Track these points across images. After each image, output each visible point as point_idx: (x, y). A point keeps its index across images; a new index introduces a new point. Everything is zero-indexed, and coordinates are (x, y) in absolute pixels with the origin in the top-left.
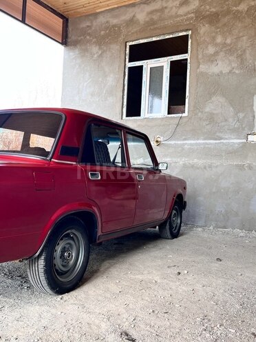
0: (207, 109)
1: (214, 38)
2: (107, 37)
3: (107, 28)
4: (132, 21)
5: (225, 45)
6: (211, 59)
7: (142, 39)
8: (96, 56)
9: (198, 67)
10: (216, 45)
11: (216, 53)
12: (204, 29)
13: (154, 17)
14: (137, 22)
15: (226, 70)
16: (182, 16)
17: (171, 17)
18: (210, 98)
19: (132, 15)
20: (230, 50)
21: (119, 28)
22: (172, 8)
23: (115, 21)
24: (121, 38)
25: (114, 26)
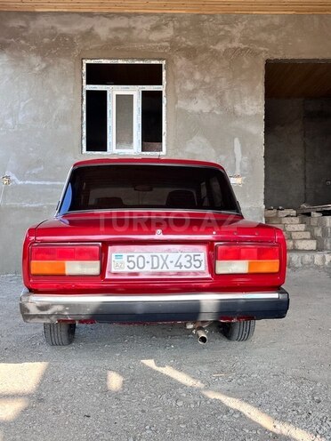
0: (188, 150)
1: (192, 74)
2: (55, 47)
3: (52, 36)
4: (89, 35)
5: (203, 83)
6: (190, 96)
7: (104, 59)
8: (37, 69)
9: (176, 103)
10: (195, 81)
11: (195, 91)
12: (181, 62)
13: (120, 36)
14: (96, 37)
15: (206, 109)
16: (153, 42)
17: (141, 41)
18: (191, 138)
19: (89, 26)
20: (210, 89)
21: (72, 39)
22: (141, 30)
23: (64, 29)
24: (76, 53)
25: (64, 35)
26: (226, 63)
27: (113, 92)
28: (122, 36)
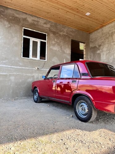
0: (53, 60)
1: (54, 39)
2: (14, 21)
3: (13, 17)
4: (25, 20)
5: (57, 42)
6: (54, 45)
7: (30, 28)
8: (7, 26)
9: (50, 46)
10: (55, 41)
11: (55, 44)
12: (51, 35)
13: (35, 23)
14: (27, 21)
15: (58, 50)
16: (44, 27)
17: (41, 26)
18: (54, 57)
19: (25, 17)
20: (59, 45)
21: (19, 19)
22: (41, 23)
23: (17, 16)
24: (21, 24)
26: (63, 38)
27: (32, 39)
28: (36, 23)
